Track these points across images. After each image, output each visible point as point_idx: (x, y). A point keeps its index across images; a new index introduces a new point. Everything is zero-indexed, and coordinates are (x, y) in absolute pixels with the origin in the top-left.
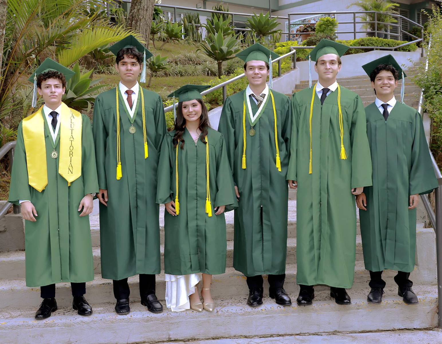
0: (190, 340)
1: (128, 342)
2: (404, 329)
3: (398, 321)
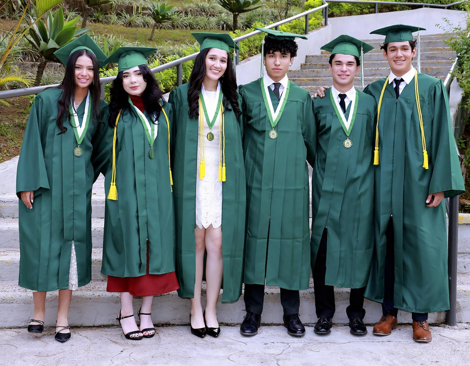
1: (95, 324)
2: (407, 323)
3: (400, 314)
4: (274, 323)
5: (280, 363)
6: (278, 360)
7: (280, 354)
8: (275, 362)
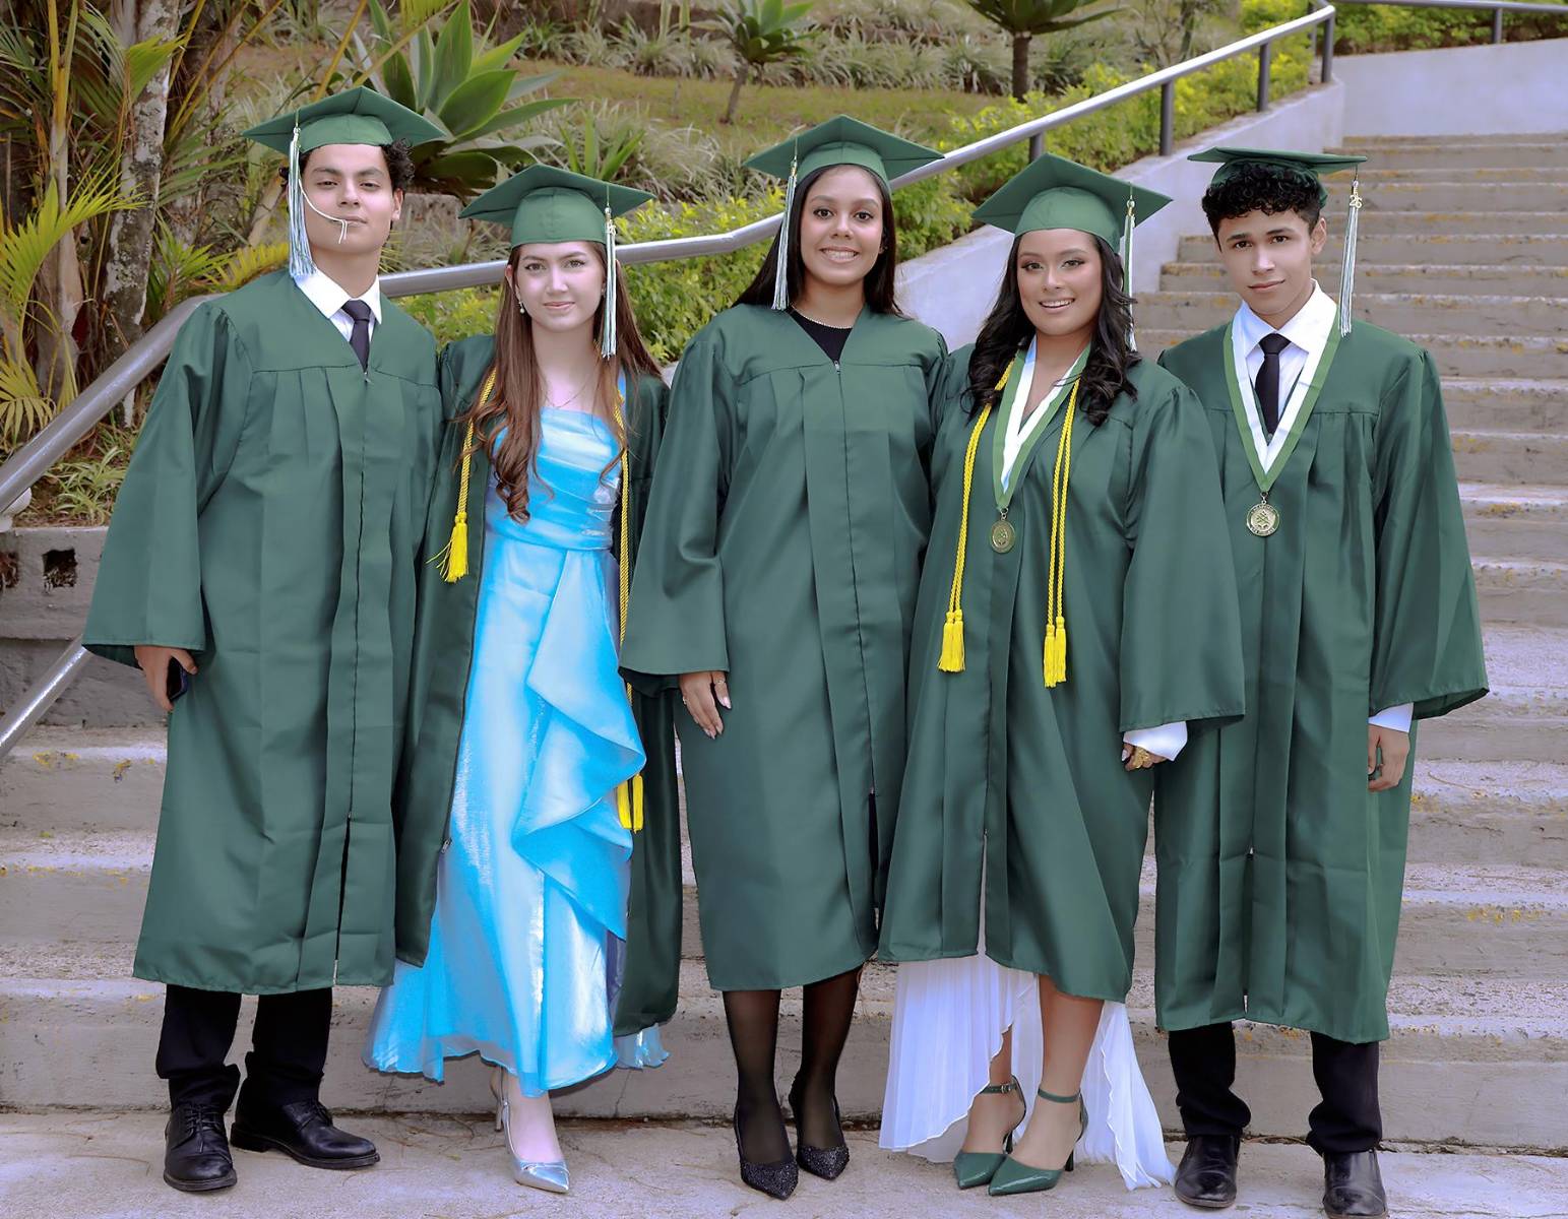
0: (864, 1122)
1: (620, 1111)
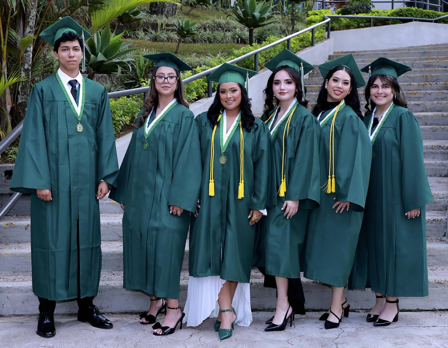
2: (445, 309)
3: (439, 301)
4: (323, 309)
5: (338, 346)
6: (336, 344)
7: (337, 338)
8: (335, 346)
